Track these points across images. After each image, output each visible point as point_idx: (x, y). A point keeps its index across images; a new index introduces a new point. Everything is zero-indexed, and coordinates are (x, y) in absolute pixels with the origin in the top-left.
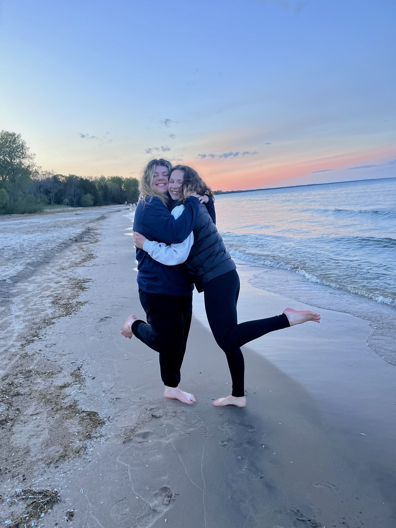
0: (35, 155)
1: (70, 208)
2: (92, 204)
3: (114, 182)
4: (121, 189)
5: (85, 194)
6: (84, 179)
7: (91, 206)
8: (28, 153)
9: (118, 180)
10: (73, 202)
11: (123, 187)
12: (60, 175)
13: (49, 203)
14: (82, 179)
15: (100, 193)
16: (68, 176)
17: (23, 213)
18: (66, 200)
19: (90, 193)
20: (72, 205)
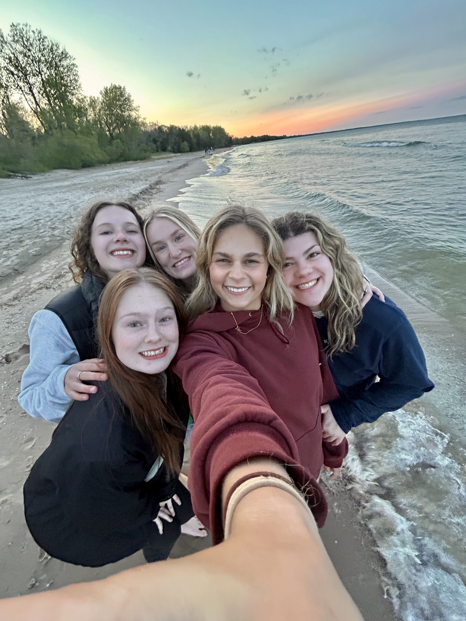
0: (139, 107)
1: (172, 155)
2: (189, 150)
3: (204, 130)
4: (209, 136)
5: (183, 141)
6: (181, 128)
7: (188, 152)
8: (134, 105)
9: (206, 129)
10: (174, 149)
11: (211, 135)
12: (164, 125)
13: (157, 151)
14: (180, 129)
15: (194, 140)
16: (169, 126)
17: (136, 160)
18: (169, 148)
19: (186, 140)
20: (174, 152)
